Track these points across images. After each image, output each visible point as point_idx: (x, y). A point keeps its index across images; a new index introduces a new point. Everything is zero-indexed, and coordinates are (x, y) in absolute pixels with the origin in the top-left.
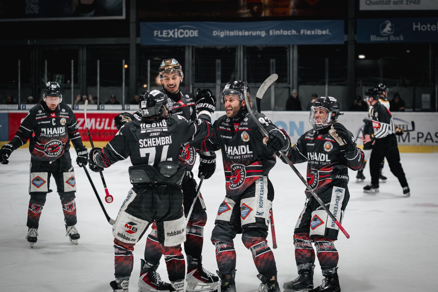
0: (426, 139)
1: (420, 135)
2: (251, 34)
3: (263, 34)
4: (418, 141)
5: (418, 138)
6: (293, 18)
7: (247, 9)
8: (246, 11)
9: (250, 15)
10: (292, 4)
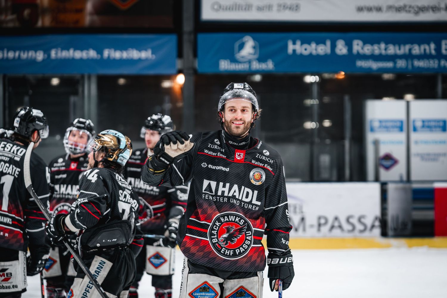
0: (332, 227)
1: (323, 221)
2: (19, 55)
3: (40, 56)
4: (319, 230)
5: (320, 225)
6: (92, 30)
7: (13, 13)
8: (10, 17)
9: (17, 24)
10: (89, 7)
